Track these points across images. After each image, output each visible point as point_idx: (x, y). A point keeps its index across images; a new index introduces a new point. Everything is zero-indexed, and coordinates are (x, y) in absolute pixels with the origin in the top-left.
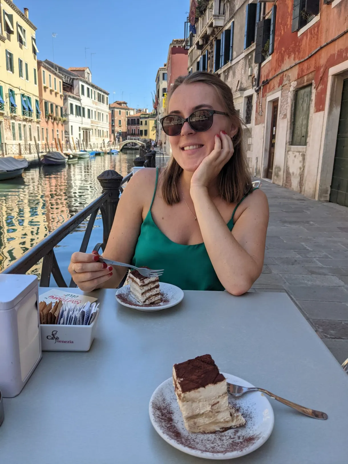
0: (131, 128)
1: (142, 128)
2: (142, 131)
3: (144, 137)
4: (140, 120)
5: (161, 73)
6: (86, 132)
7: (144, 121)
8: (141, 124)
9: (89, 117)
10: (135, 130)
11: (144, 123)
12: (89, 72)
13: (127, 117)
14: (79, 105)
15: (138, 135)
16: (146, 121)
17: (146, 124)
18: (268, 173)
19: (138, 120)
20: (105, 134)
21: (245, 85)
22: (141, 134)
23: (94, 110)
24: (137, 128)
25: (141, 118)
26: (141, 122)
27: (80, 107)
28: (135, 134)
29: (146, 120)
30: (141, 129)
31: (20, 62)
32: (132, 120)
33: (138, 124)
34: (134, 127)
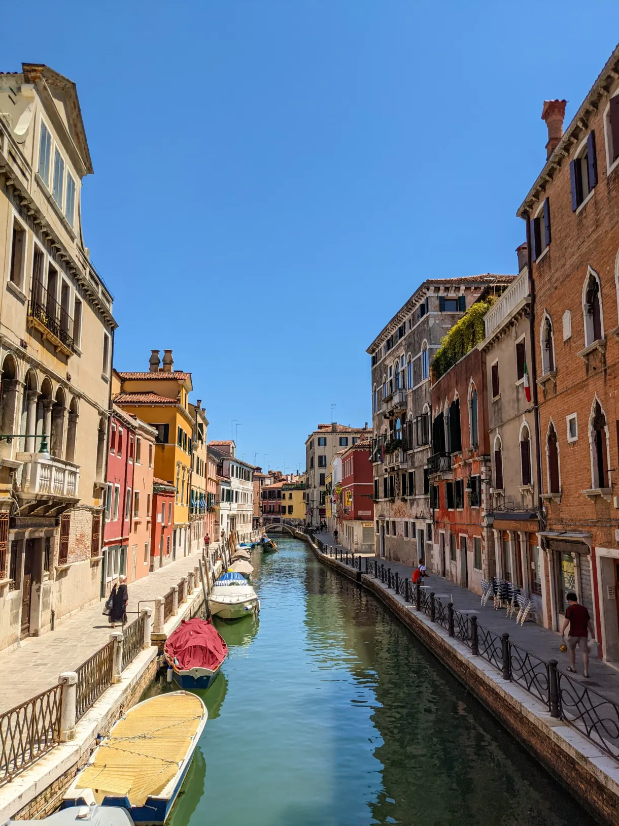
0: (268, 503)
1: (285, 503)
2: (284, 507)
3: (287, 516)
4: (283, 492)
5: (316, 437)
6: (233, 519)
7: (287, 494)
8: (284, 498)
9: (236, 501)
10: (274, 505)
11: (287, 496)
12: (234, 446)
13: (263, 489)
14: (229, 488)
15: (279, 513)
16: (291, 494)
17: (291, 498)
18: (444, 575)
19: (279, 492)
20: (249, 519)
21: (426, 516)
22: (284, 512)
23: (241, 491)
24: (277, 503)
25: (283, 490)
26: (284, 495)
27: (229, 491)
28: (274, 511)
29: (291, 492)
30: (283, 504)
31: (198, 458)
32: (270, 492)
33: (279, 497)
34: (272, 502)
